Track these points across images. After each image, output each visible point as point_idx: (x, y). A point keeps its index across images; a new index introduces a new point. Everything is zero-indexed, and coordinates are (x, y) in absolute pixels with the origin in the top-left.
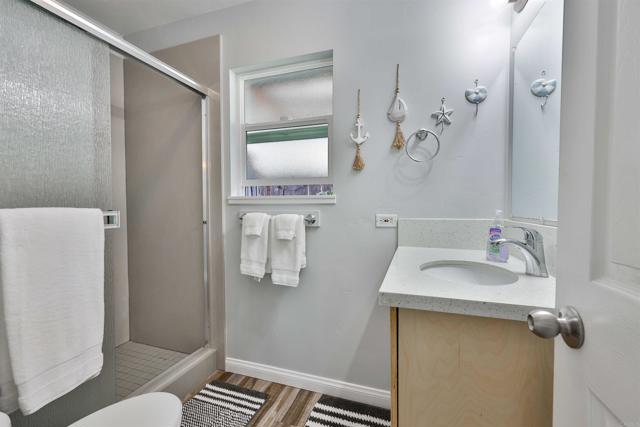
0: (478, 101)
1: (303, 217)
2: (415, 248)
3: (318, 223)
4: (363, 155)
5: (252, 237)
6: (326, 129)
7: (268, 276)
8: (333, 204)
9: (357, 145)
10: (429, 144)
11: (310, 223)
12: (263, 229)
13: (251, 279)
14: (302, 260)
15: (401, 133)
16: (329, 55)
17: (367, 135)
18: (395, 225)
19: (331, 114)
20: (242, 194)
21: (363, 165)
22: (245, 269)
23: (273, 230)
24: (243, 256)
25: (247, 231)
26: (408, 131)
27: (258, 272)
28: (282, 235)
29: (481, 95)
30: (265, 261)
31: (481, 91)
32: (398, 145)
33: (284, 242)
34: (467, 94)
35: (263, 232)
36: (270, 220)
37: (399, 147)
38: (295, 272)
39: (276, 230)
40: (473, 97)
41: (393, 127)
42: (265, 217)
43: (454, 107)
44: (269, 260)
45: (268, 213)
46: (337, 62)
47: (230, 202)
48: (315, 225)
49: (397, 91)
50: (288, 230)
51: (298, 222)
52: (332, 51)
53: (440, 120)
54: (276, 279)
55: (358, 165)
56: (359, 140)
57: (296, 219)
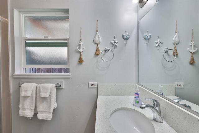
0: (127, 39)
1: (54, 85)
2: (105, 96)
3: (63, 86)
4: (83, 57)
5: (26, 97)
6: (67, 43)
8: (70, 78)
9: (80, 53)
10: (109, 54)
11: (58, 88)
12: (32, 92)
14: (54, 105)
15: (99, 49)
16: (67, 11)
17: (85, 48)
18: (96, 87)
19: (68, 37)
20: (23, 72)
21: (83, 61)
24: (21, 106)
25: (23, 94)
26: (101, 49)
27: (29, 114)
28: (43, 95)
29: (128, 37)
30: (34, 108)
31: (128, 35)
32: (97, 54)
33: (44, 99)
34: (123, 36)
35: (32, 94)
36: (37, 87)
37: (98, 55)
38: (50, 113)
39: (40, 92)
40: (125, 37)
41: (96, 45)
42: (35, 85)
43: (118, 41)
44: (36, 107)
45: (36, 83)
46: (71, 15)
47: (14, 77)
48: (61, 87)
49: (97, 31)
50: (46, 92)
51: (51, 89)
52: (69, 9)
53: (114, 45)
54: (40, 116)
55: (81, 61)
56: (81, 50)
57: (51, 86)
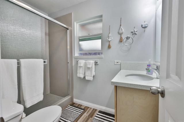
1: (94, 61)
2: (126, 70)
3: (98, 63)
4: (111, 44)
5: (80, 67)
6: (101, 37)
7: (84, 77)
8: (102, 58)
9: (109, 41)
10: (130, 40)
11: (96, 63)
12: (83, 64)
13: (80, 78)
14: (94, 73)
15: (122, 38)
16: (101, 16)
17: (112, 38)
18: (120, 64)
19: (102, 33)
20: (78, 55)
21: (111, 47)
22: (78, 75)
23: (86, 65)
24: (78, 72)
25: (79, 65)
26: (124, 37)
27: (82, 76)
29: (146, 25)
30: (84, 73)
31: (146, 24)
33: (89, 68)
34: (142, 25)
35: (83, 66)
36: (85, 62)
37: (121, 42)
38: (92, 76)
39: (87, 65)
40: (144, 26)
41: (119, 36)
42: (84, 61)
43: (137, 30)
44: (85, 73)
45: (85, 60)
46: (103, 18)
47: (75, 57)
48: (97, 63)
49: (121, 25)
50: (90, 65)
51: (92, 63)
52: (102, 15)
53: (134, 33)
54: (87, 78)
55: (109, 47)
56: (110, 40)
57: (92, 62)
